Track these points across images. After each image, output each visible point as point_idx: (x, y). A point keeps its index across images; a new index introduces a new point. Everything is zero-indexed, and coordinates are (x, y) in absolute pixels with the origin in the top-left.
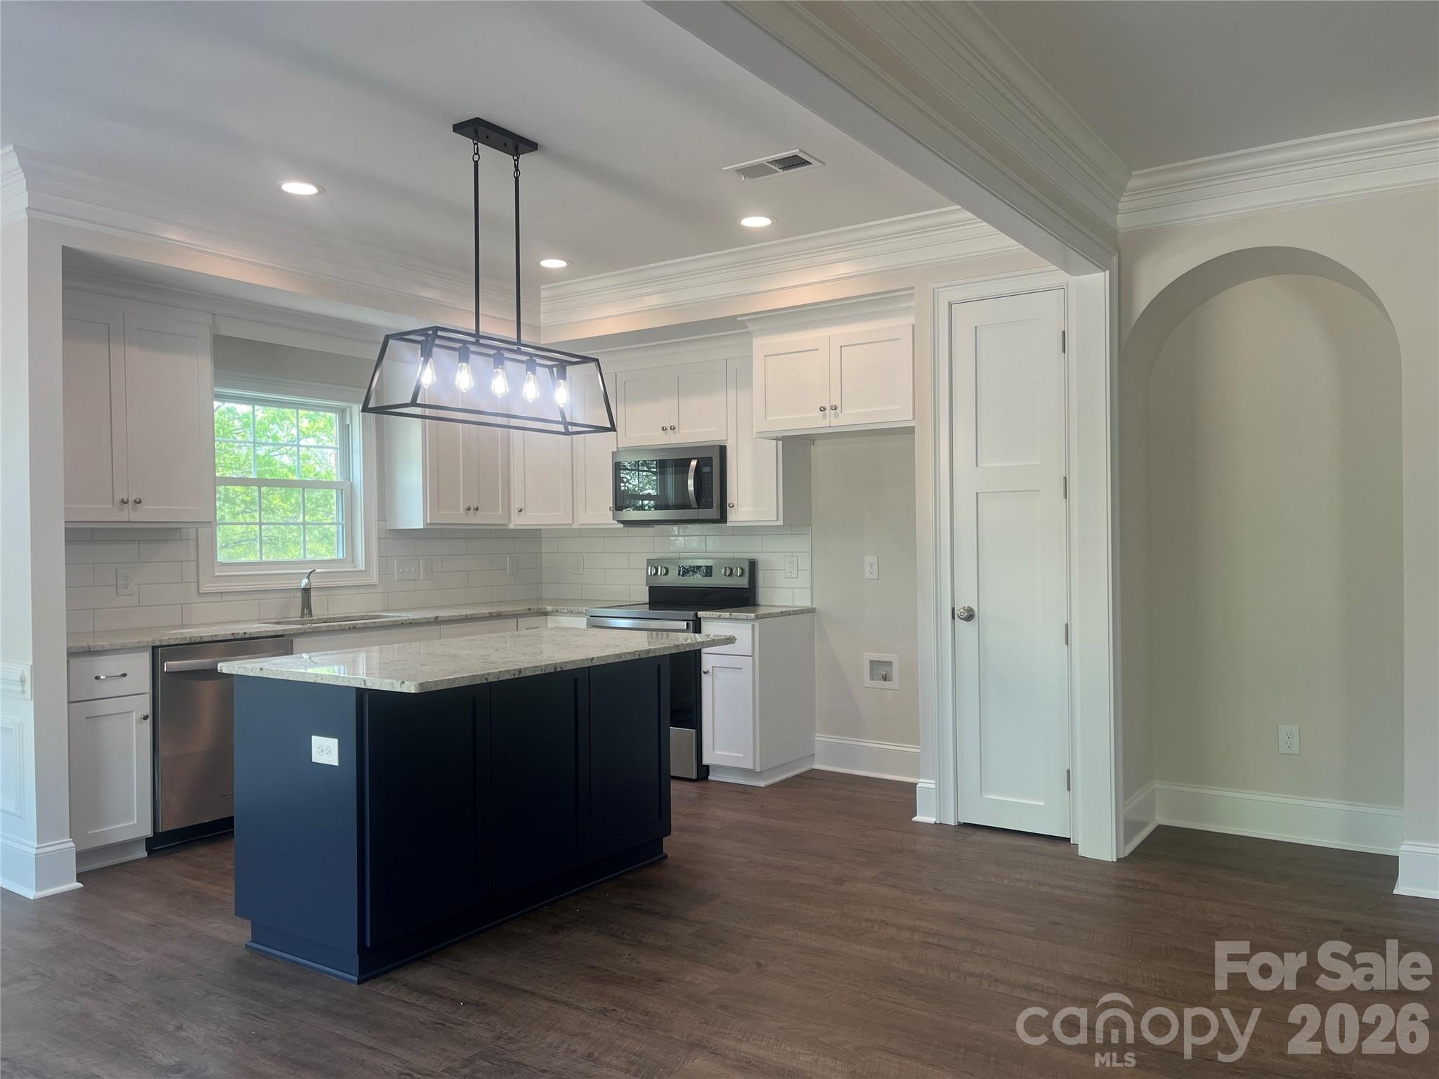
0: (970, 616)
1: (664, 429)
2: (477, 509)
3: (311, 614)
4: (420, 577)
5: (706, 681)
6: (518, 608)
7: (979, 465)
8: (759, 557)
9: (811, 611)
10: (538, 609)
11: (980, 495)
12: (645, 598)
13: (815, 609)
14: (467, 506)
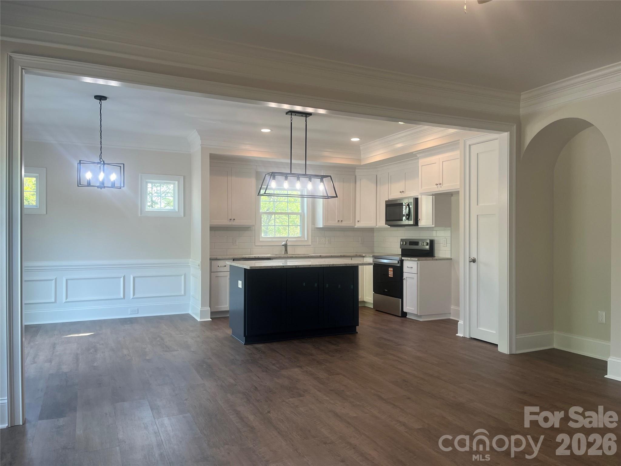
0: (474, 261)
1: (400, 192)
2: (342, 221)
3: (287, 253)
4: (326, 243)
5: (404, 281)
6: (352, 254)
7: (478, 204)
8: (436, 239)
9: (451, 259)
10: (360, 255)
11: (479, 216)
12: (400, 252)
13: (451, 258)
14: (338, 220)
